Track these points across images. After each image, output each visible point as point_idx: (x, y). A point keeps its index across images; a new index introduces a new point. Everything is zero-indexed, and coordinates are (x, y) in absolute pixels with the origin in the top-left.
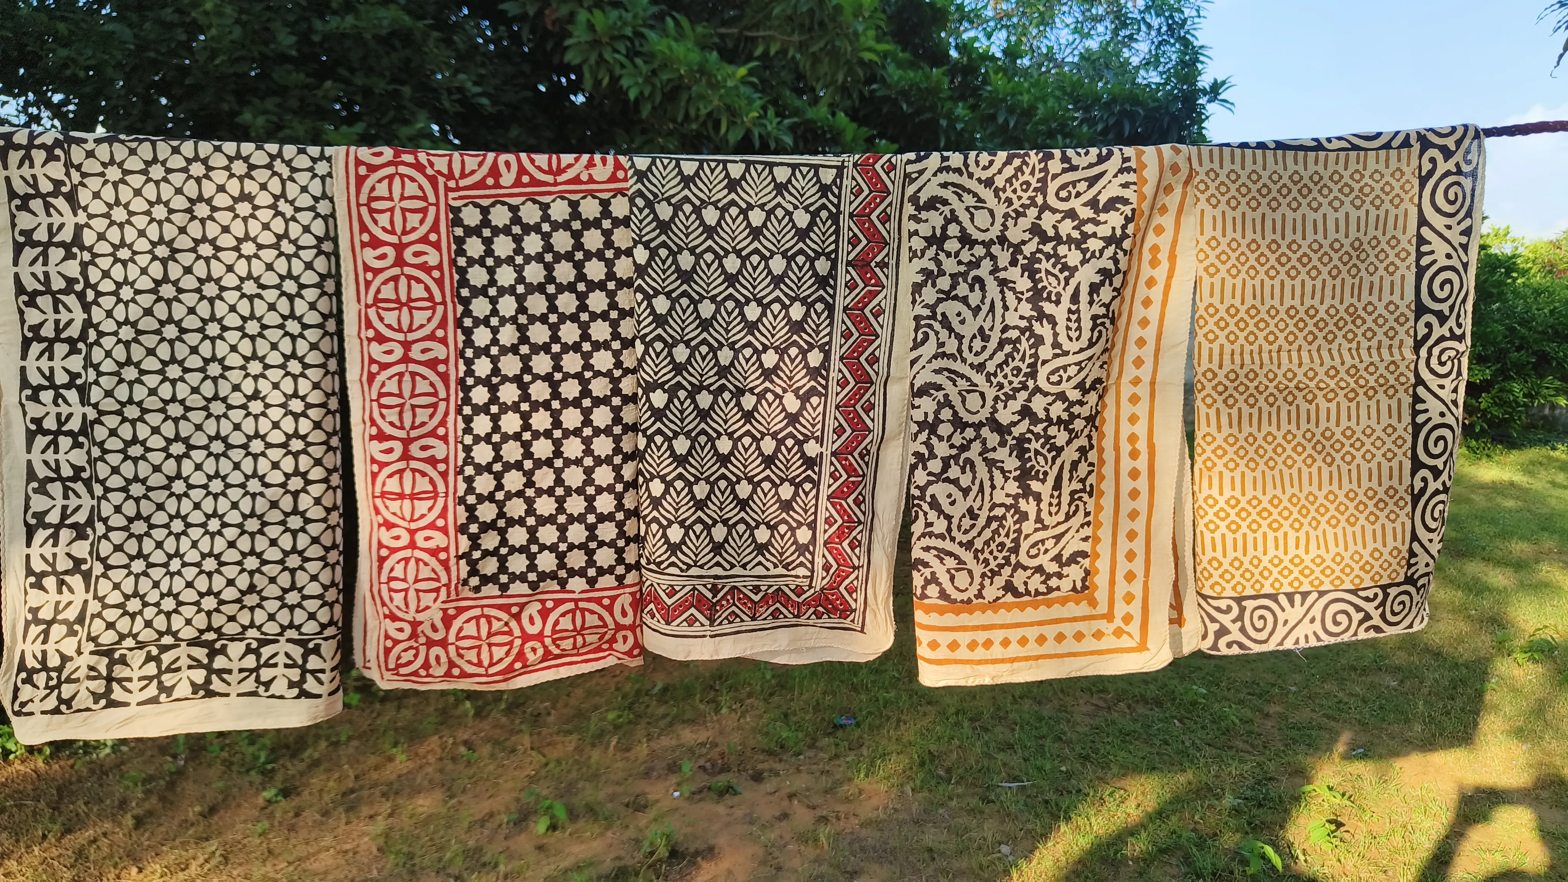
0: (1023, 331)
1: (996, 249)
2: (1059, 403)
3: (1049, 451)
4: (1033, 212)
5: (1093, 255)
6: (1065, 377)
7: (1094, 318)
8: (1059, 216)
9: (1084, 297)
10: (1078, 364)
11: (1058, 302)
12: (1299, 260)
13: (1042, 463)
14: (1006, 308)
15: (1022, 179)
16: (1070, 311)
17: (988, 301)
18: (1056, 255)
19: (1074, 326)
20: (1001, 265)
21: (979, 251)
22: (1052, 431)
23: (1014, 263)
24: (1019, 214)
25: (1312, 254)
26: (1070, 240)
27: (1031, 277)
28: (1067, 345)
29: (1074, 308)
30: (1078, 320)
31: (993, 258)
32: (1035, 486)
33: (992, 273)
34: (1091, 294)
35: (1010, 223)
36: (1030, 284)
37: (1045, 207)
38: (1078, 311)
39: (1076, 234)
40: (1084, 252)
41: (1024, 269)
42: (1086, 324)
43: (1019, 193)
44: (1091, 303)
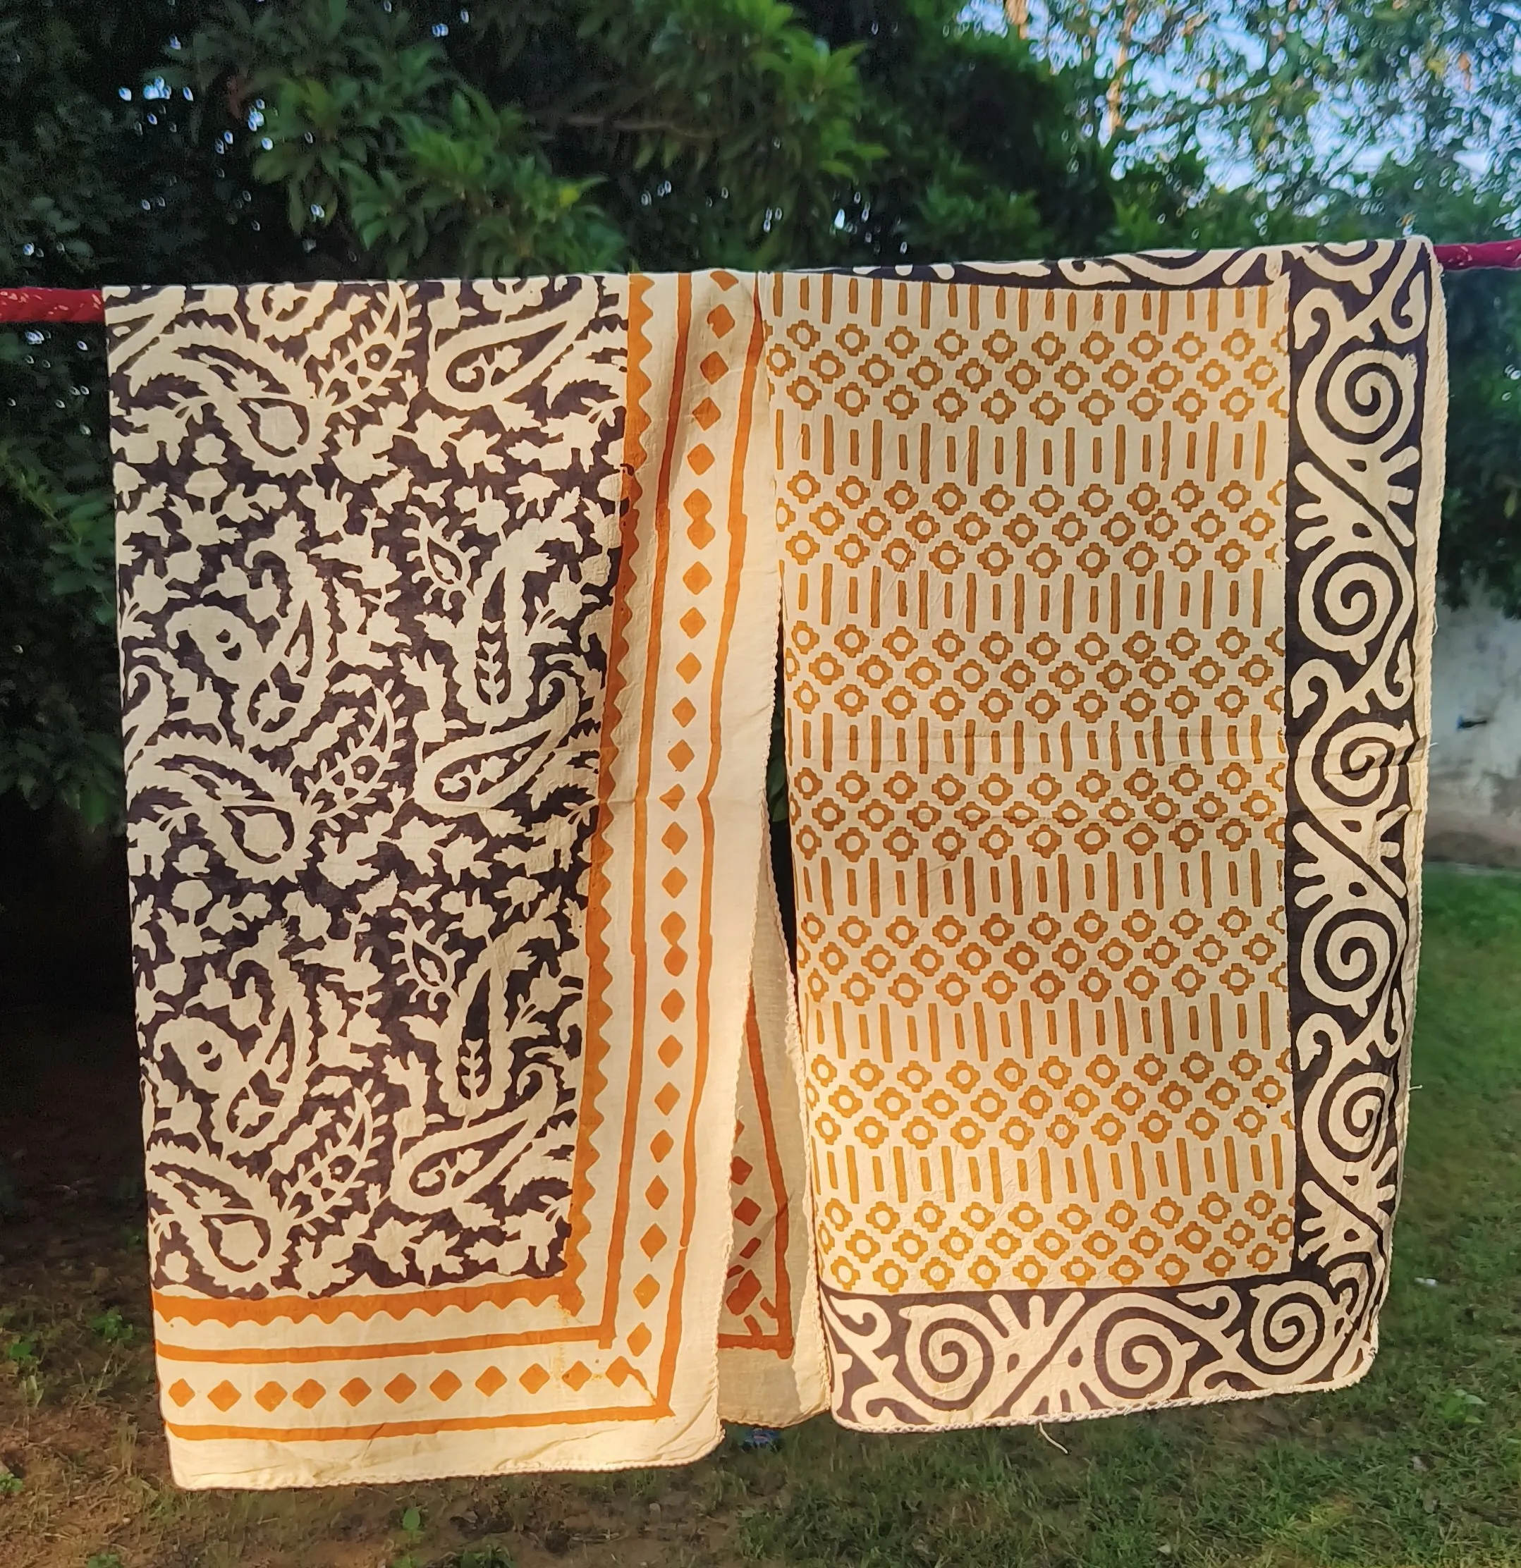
0: (379, 677)
1: (310, 495)
2: (464, 841)
3: (448, 948)
4: (395, 415)
5: (531, 512)
6: (476, 781)
7: (540, 651)
8: (456, 424)
9: (514, 605)
10: (506, 753)
11: (456, 615)
12: (1009, 530)
13: (434, 975)
14: (338, 626)
15: (369, 340)
16: (483, 635)
17: (295, 609)
18: (451, 510)
19: (493, 668)
20: (323, 529)
21: (271, 497)
22: (453, 903)
23: (355, 524)
24: (364, 418)
25: (1037, 518)
26: (482, 477)
27: (398, 558)
28: (477, 712)
29: (492, 628)
30: (502, 656)
31: (307, 515)
32: (420, 1027)
33: (301, 546)
34: (528, 597)
35: (344, 436)
36: (394, 574)
37: (423, 403)
38: (500, 636)
39: (495, 465)
40: (512, 503)
41: (379, 538)
42: (521, 666)
43: (363, 371)
44: (529, 618)
